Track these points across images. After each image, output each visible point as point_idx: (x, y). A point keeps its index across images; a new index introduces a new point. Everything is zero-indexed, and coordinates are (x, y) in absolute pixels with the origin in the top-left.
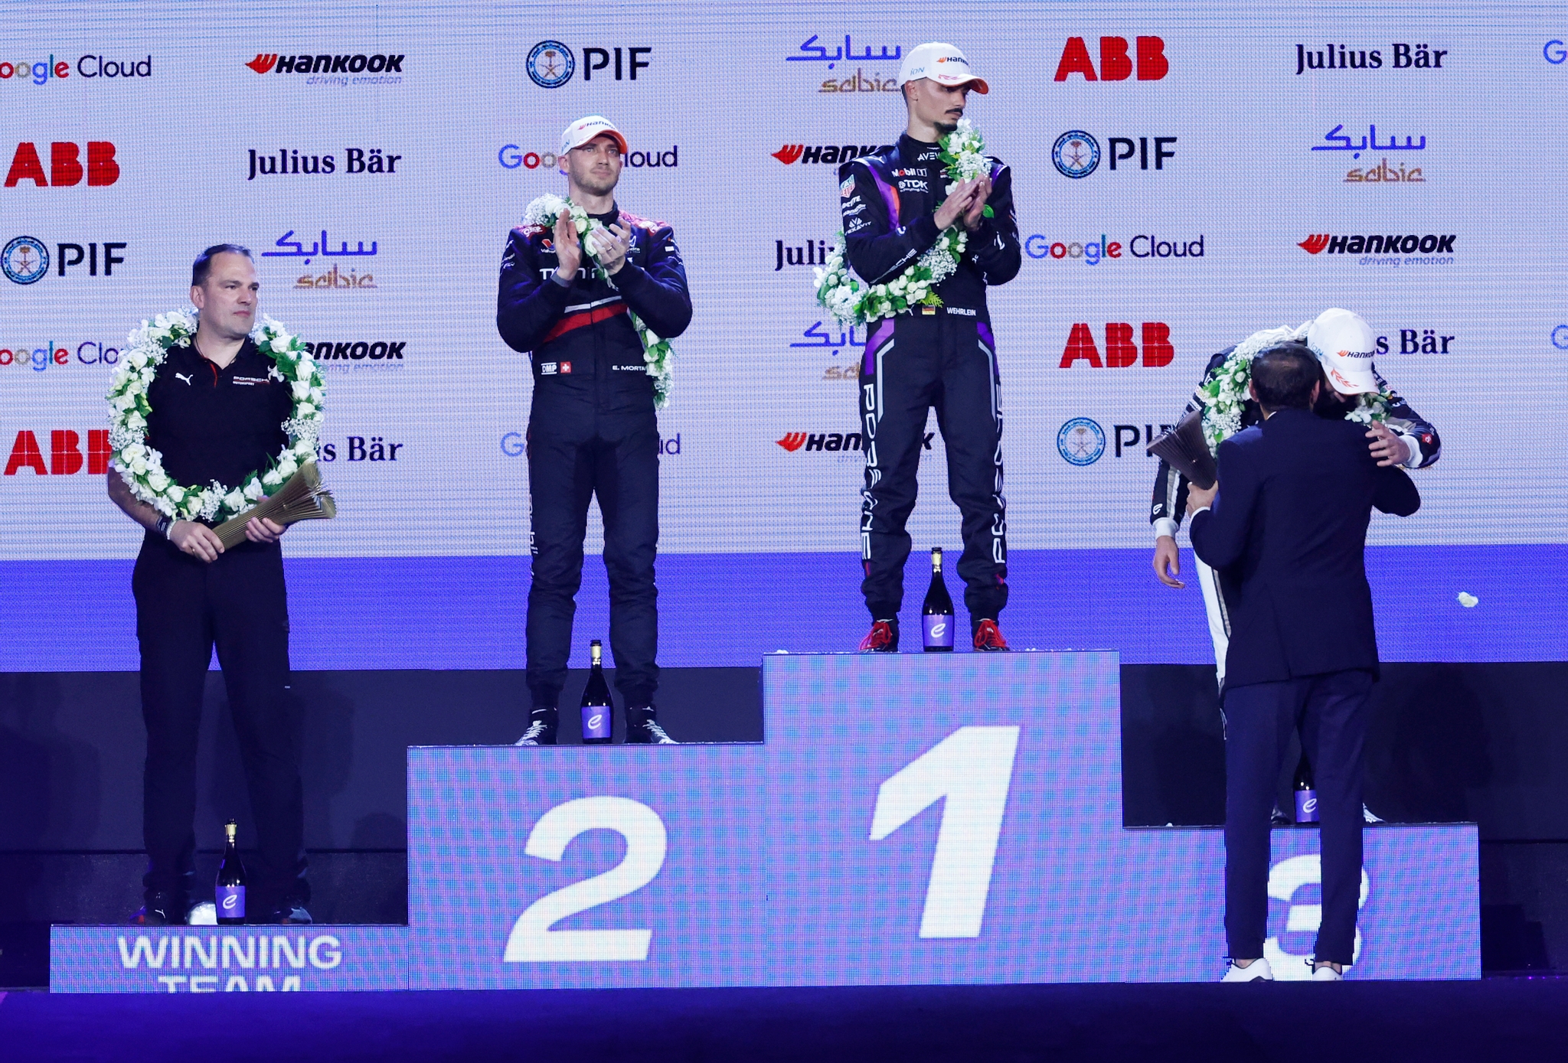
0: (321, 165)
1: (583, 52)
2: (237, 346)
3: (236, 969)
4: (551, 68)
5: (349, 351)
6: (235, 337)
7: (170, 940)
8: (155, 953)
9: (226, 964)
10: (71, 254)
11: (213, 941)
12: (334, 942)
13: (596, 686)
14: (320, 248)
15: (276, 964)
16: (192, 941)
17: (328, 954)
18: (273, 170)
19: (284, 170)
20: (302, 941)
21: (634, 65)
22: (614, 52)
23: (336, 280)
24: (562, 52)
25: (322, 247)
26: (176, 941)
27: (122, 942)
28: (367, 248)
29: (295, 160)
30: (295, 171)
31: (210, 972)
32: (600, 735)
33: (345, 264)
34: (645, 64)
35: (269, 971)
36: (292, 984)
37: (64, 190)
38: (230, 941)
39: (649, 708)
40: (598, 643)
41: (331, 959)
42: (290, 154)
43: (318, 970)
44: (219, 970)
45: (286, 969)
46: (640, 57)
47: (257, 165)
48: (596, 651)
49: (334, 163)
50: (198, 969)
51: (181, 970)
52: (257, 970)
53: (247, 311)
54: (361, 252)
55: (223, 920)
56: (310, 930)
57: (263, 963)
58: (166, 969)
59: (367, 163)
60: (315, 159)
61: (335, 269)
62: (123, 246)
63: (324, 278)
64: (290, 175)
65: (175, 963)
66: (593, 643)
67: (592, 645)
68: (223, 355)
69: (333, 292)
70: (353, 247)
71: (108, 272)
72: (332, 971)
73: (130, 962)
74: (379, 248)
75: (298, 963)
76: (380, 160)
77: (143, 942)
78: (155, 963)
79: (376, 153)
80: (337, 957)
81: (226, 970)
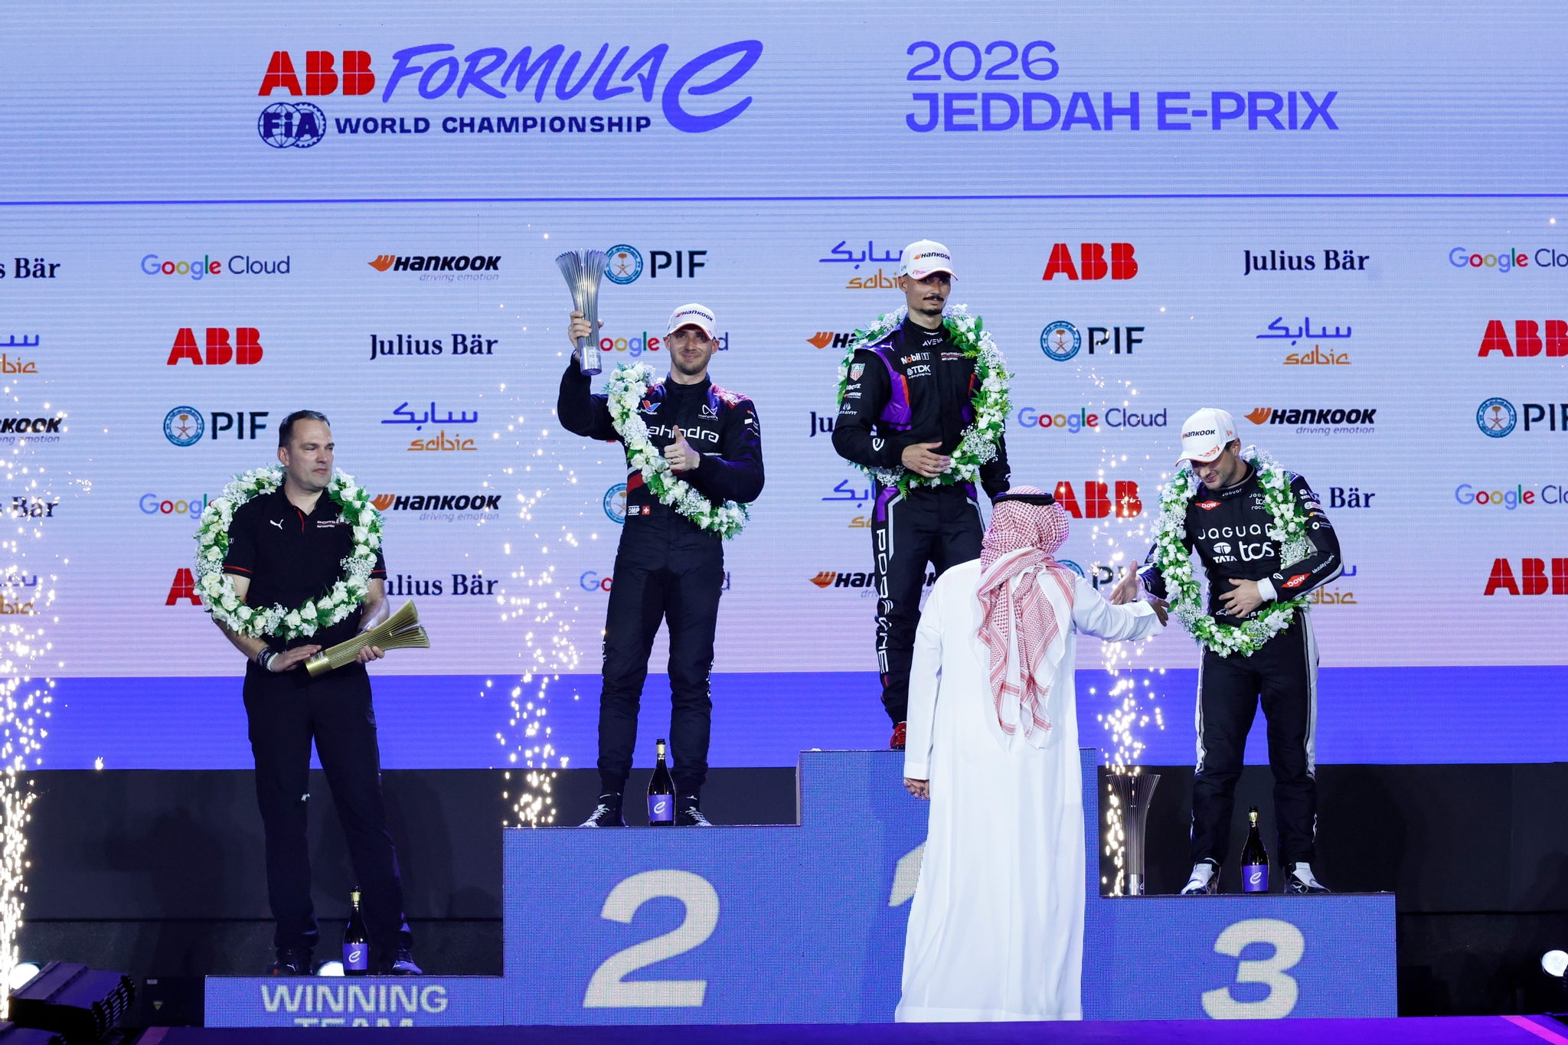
0: (431, 348)
1: (650, 254)
2: (317, 496)
3: (359, 1012)
4: (623, 267)
5: (453, 503)
6: (315, 490)
7: (304, 989)
8: (292, 999)
9: (351, 1007)
10: (222, 421)
11: (341, 990)
12: (441, 990)
13: (660, 779)
14: (430, 416)
15: (393, 1008)
16: (323, 989)
17: (437, 1000)
18: (391, 352)
19: (400, 352)
20: (414, 989)
21: (692, 265)
22: (676, 254)
23: (443, 443)
24: (633, 254)
25: (431, 416)
26: (309, 989)
27: (264, 990)
28: (469, 417)
29: (409, 343)
30: (410, 352)
31: (338, 1015)
32: (664, 819)
33: (451, 430)
34: (702, 265)
35: (388, 1014)
36: (407, 1023)
37: (217, 368)
38: (354, 989)
39: (692, 797)
40: (662, 742)
41: (438, 1005)
42: (405, 339)
43: (428, 1014)
44: (345, 1013)
45: (402, 1012)
46: (697, 259)
47: (378, 347)
48: (661, 749)
49: (442, 345)
50: (328, 1012)
51: (314, 1014)
52: (377, 1014)
53: (323, 467)
54: (464, 420)
55: (349, 972)
56: (423, 980)
57: (383, 1007)
58: (302, 1012)
59: (469, 346)
60: (426, 343)
61: (443, 435)
62: (265, 414)
63: (433, 442)
64: (405, 356)
65: (309, 1007)
66: (659, 742)
67: (658, 744)
68: (306, 504)
69: (440, 453)
70: (457, 416)
71: (253, 436)
72: (439, 1014)
73: (272, 1007)
74: (479, 416)
75: (411, 1008)
76: (480, 344)
77: (282, 990)
78: (293, 1007)
79: (477, 338)
80: (444, 1003)
81: (351, 1014)
